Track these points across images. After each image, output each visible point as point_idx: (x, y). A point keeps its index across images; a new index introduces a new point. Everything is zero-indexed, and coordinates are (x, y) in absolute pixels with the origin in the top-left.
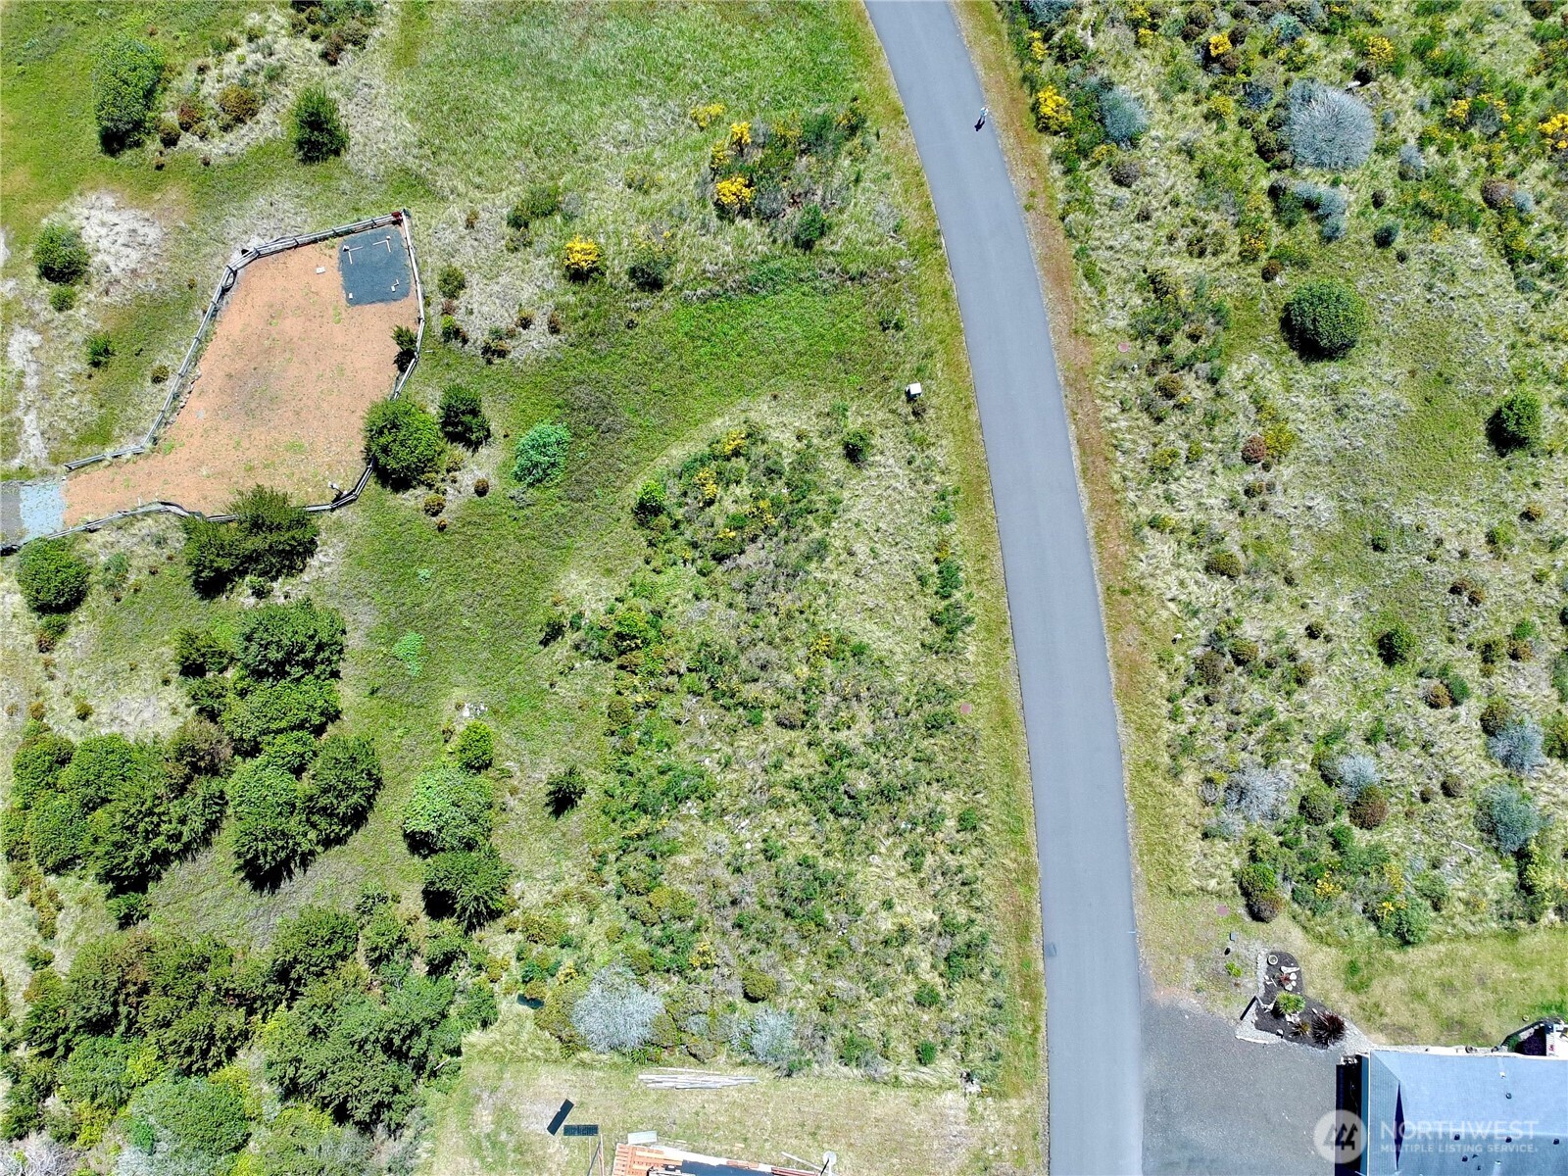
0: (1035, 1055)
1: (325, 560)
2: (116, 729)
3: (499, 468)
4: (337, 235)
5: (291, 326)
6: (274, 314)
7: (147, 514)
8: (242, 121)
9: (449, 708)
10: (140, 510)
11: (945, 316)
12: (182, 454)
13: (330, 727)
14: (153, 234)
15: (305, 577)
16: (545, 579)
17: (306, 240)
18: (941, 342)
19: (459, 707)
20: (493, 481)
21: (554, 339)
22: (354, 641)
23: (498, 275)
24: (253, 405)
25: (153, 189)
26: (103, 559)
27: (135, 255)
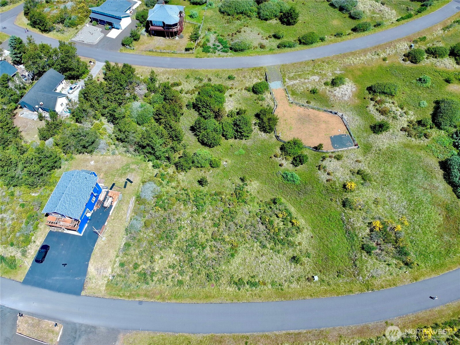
0: (115, 295)
1: (263, 135)
2: (227, 101)
3: (287, 169)
4: (350, 134)
5: (323, 126)
6: (325, 122)
7: (274, 102)
8: (380, 112)
9: (226, 159)
10: (275, 102)
11: (343, 290)
12: (289, 108)
13: (224, 138)
14: (346, 98)
15: (259, 132)
16: (257, 179)
17: (347, 127)
18: (334, 289)
19: (226, 162)
20: (283, 167)
21: (325, 181)
22: (243, 141)
23: (343, 168)
24: (302, 120)
25: (358, 98)
26: (264, 96)
27: (339, 96)
